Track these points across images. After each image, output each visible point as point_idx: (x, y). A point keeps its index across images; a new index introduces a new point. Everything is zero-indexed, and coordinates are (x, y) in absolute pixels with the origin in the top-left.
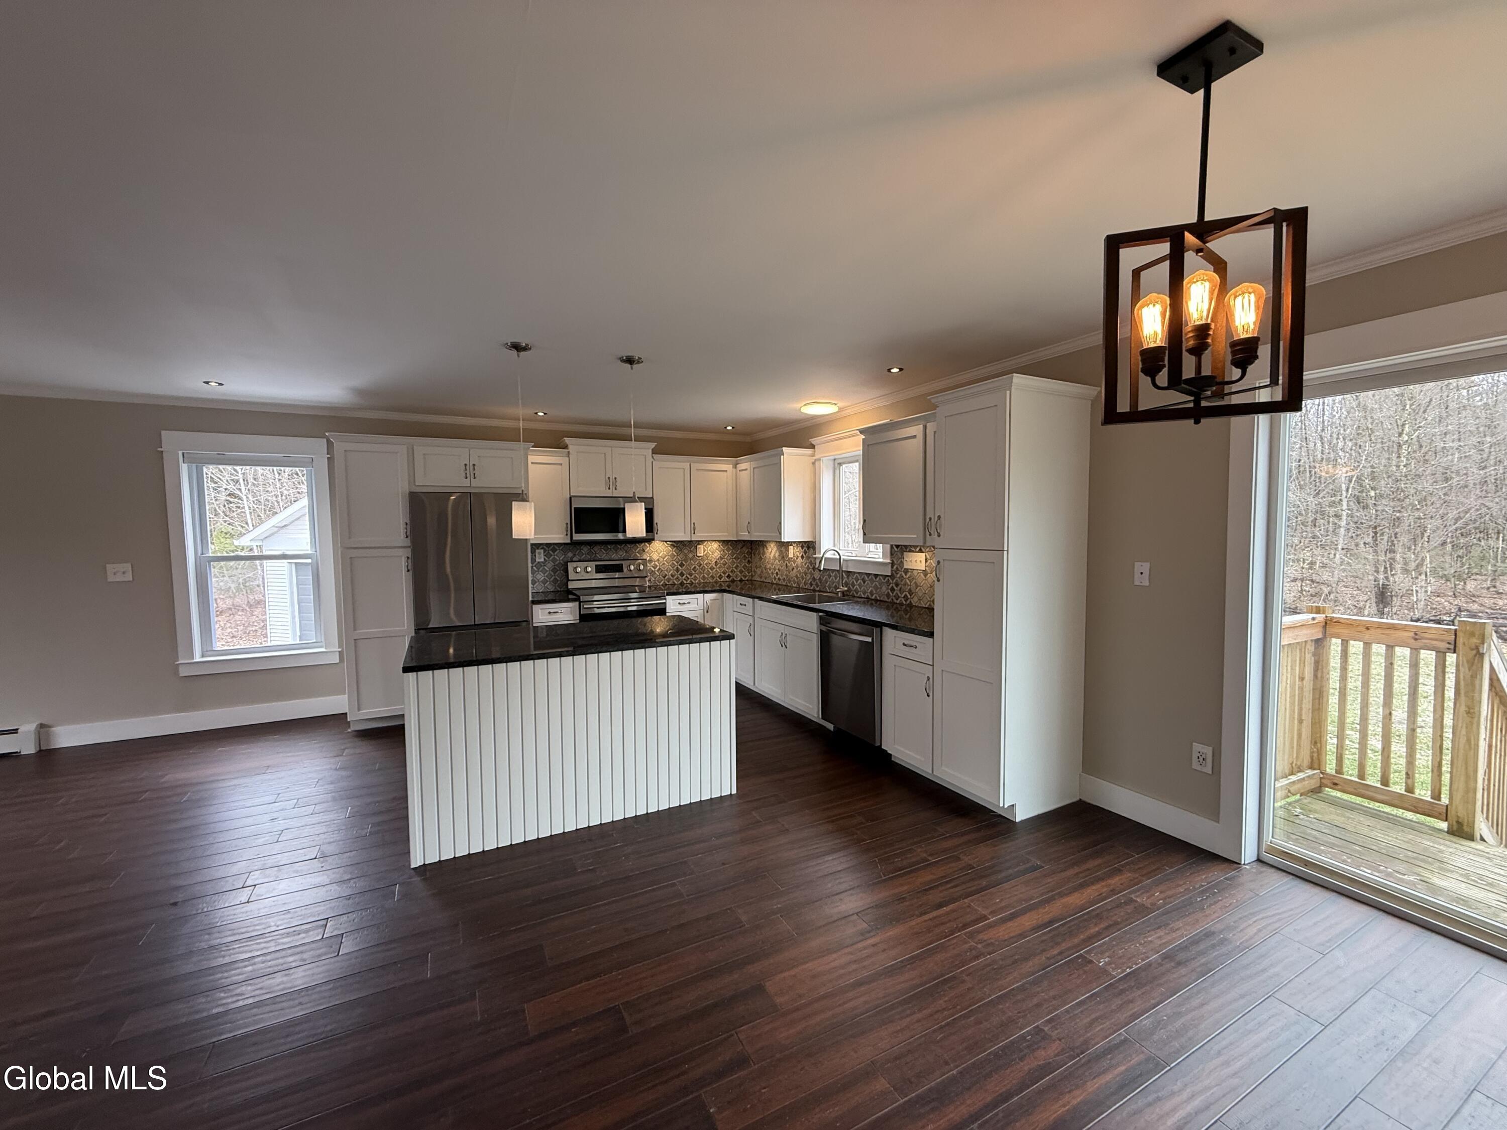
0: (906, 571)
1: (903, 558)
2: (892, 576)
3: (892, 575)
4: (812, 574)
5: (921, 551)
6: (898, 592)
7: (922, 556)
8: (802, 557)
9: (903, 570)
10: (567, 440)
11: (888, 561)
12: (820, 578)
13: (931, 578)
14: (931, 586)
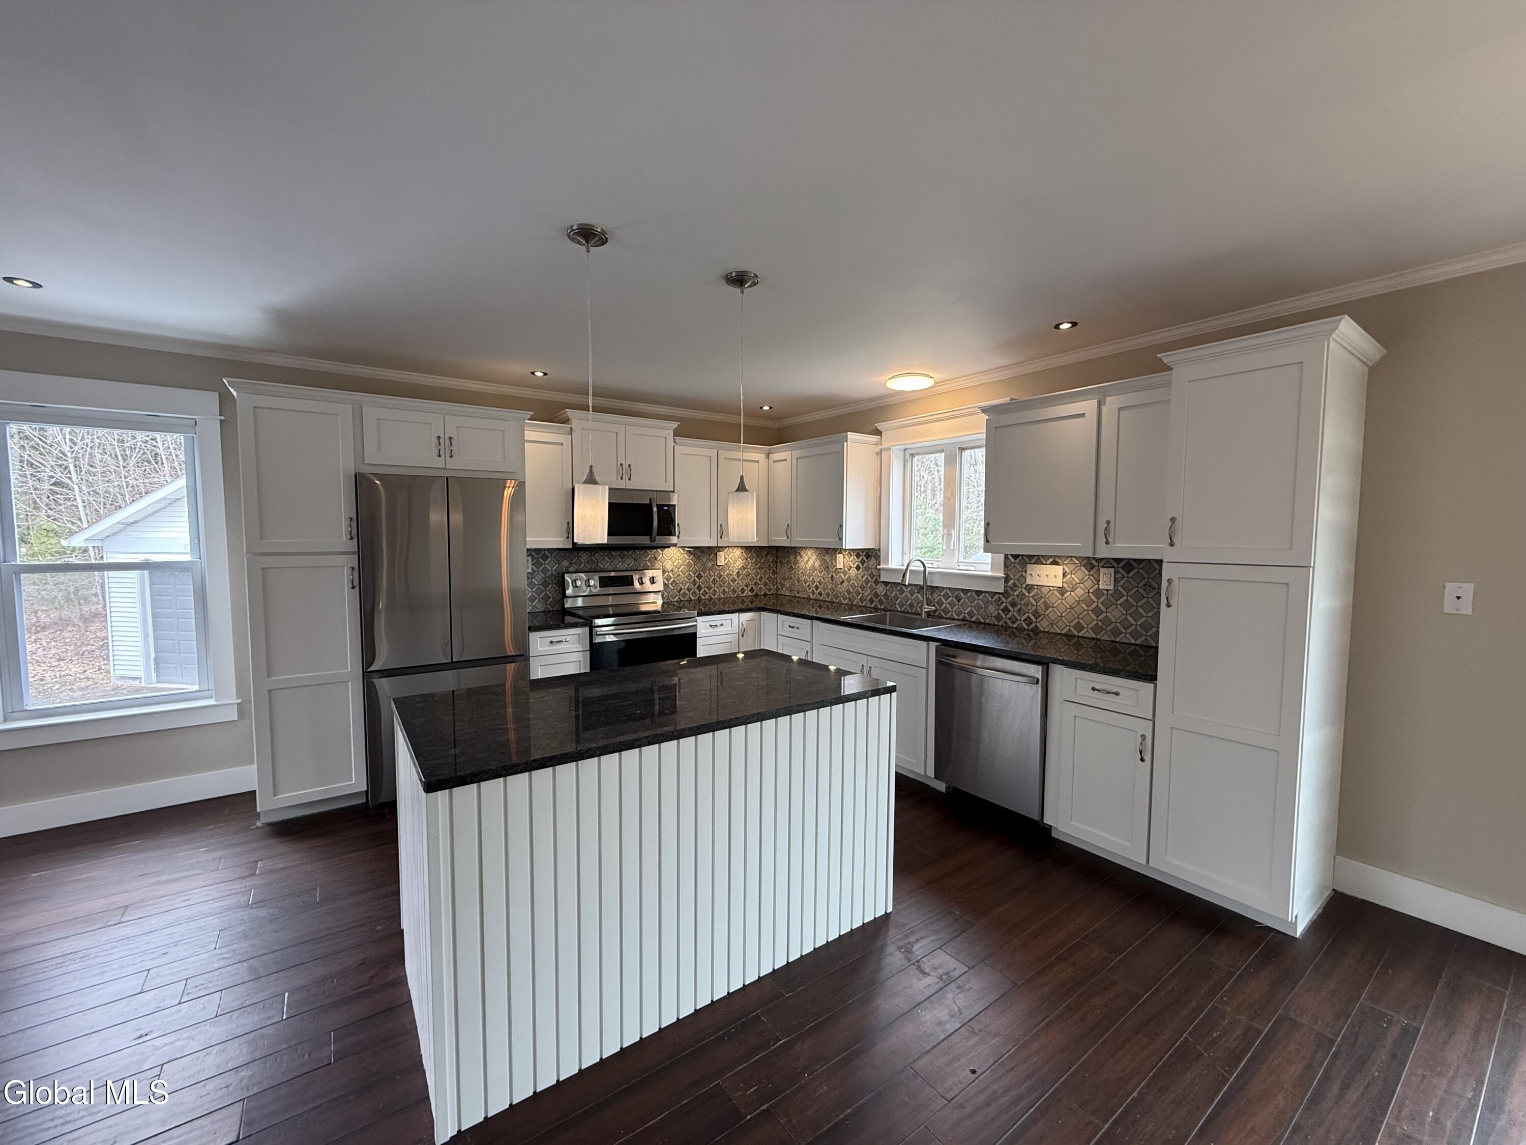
0: (1030, 588)
1: (1026, 572)
2: (1006, 594)
3: (1006, 592)
4: (872, 588)
5: (1055, 563)
6: (1016, 614)
7: (1059, 570)
8: (858, 568)
9: (1024, 586)
10: (570, 413)
11: (1002, 574)
12: (886, 594)
13: (1071, 597)
14: (1072, 608)
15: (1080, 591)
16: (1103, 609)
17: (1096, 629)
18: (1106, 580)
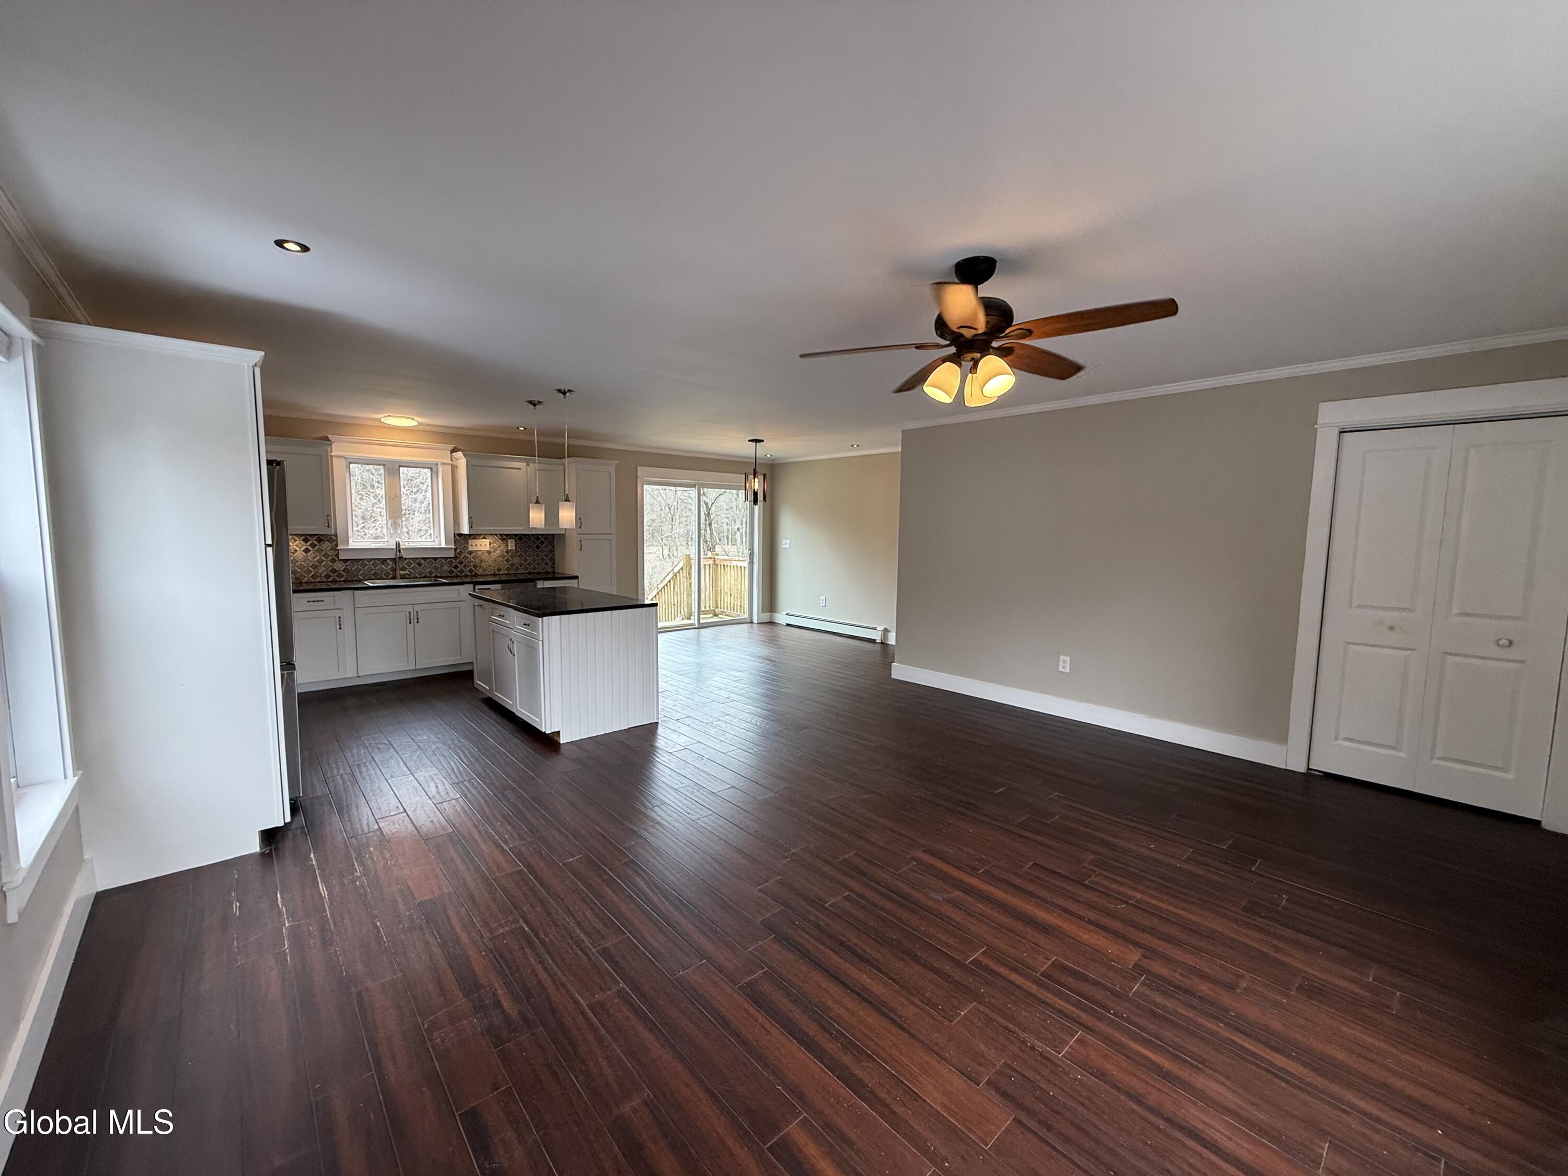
0: (470, 553)
1: (467, 544)
2: (455, 558)
3: (456, 556)
4: (327, 566)
5: (484, 538)
6: (463, 568)
7: (487, 541)
9: (467, 552)
11: (452, 547)
12: (345, 568)
13: (494, 555)
14: (495, 560)
15: (498, 552)
16: (510, 559)
17: (508, 569)
18: (511, 545)
